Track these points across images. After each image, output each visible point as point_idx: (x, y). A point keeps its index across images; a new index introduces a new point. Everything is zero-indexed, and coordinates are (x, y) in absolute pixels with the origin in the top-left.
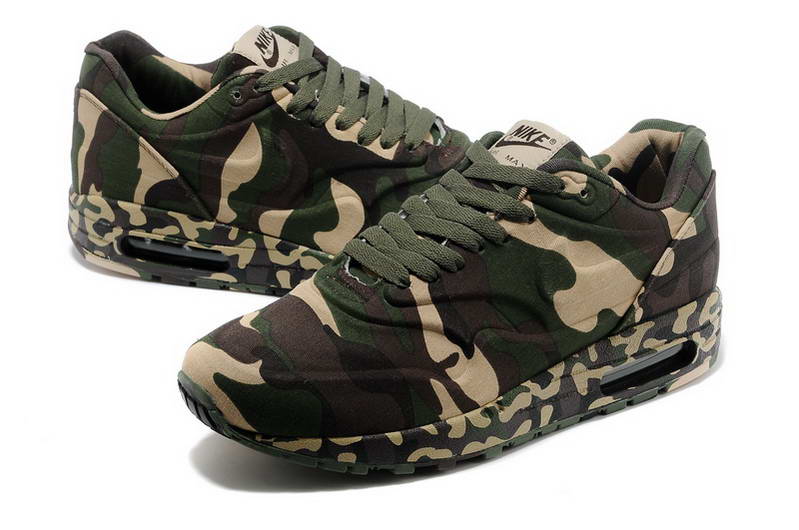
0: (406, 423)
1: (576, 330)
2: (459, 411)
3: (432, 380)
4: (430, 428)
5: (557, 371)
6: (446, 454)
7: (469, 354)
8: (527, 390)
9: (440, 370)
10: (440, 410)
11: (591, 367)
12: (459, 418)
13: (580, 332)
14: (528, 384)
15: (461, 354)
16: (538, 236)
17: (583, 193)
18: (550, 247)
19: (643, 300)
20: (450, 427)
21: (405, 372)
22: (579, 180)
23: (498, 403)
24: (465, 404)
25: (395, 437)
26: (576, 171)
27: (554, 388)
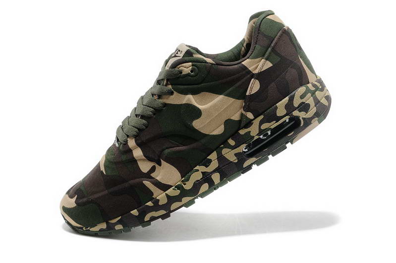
0: (139, 204)
1: (213, 135)
2: (162, 192)
3: (144, 182)
4: (150, 204)
5: (213, 156)
6: (163, 212)
7: (160, 164)
8: (197, 170)
9: (148, 176)
10: (152, 194)
11: (233, 148)
12: (162, 195)
13: (216, 135)
14: (197, 167)
15: (157, 166)
16: (178, 99)
17: (192, 71)
18: (184, 102)
19: (247, 108)
20: (159, 200)
21: (132, 182)
22: (187, 66)
23: (182, 181)
24: (164, 187)
25: (135, 212)
26: (185, 63)
27: (214, 165)
